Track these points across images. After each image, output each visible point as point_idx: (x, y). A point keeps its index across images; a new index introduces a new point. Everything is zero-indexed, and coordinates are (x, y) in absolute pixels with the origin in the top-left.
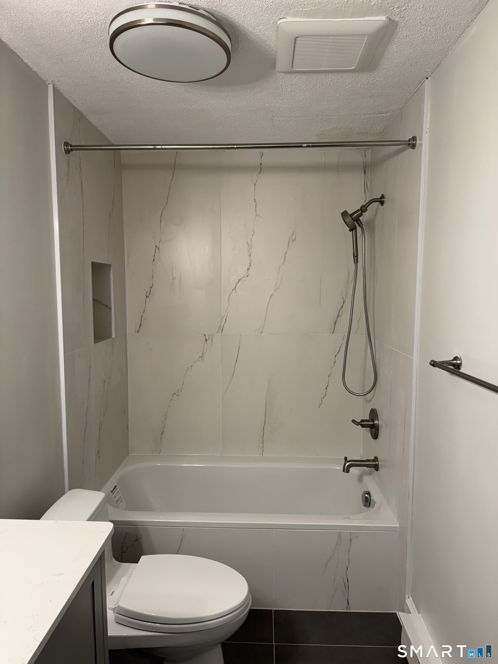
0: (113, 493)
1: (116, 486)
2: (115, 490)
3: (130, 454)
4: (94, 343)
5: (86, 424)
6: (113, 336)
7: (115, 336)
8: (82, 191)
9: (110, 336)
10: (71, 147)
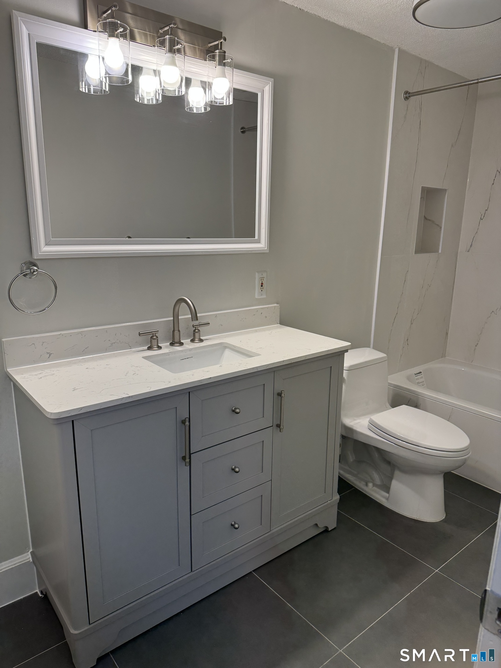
0: (416, 375)
1: (420, 373)
2: (419, 375)
3: (446, 357)
4: (415, 254)
5: (397, 314)
6: (440, 251)
7: (441, 251)
8: (420, 128)
9: (437, 251)
10: (409, 94)
